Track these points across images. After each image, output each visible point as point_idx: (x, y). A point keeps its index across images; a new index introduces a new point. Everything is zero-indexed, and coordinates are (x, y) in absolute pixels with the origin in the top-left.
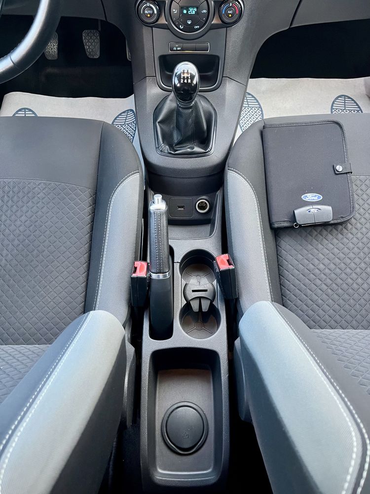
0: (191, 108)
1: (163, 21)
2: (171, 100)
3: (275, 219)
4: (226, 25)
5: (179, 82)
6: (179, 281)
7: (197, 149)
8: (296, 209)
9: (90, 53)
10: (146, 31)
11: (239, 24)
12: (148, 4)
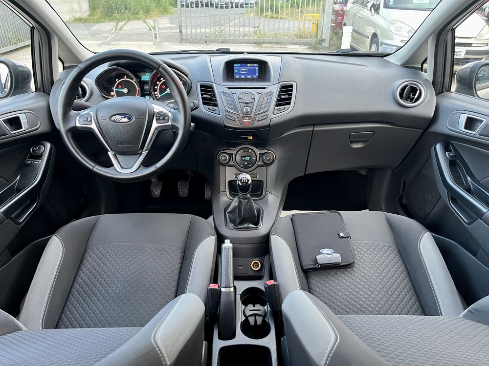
0: (247, 199)
1: (231, 163)
2: (235, 201)
3: (304, 263)
4: (267, 165)
5: (241, 182)
6: (240, 307)
7: (251, 225)
8: (317, 255)
9: (181, 194)
10: (221, 168)
11: (273, 165)
12: (224, 155)
